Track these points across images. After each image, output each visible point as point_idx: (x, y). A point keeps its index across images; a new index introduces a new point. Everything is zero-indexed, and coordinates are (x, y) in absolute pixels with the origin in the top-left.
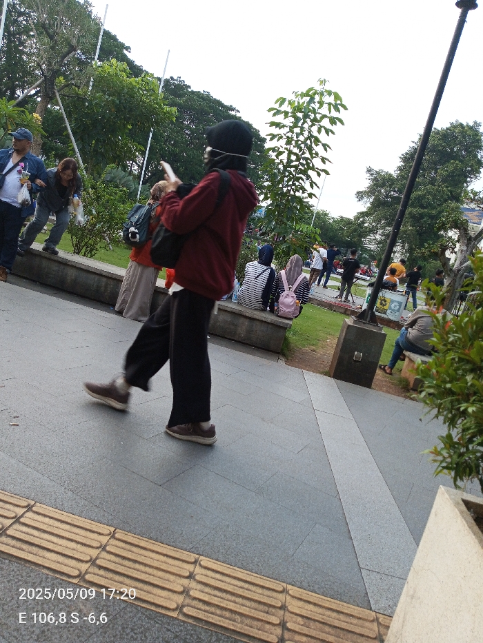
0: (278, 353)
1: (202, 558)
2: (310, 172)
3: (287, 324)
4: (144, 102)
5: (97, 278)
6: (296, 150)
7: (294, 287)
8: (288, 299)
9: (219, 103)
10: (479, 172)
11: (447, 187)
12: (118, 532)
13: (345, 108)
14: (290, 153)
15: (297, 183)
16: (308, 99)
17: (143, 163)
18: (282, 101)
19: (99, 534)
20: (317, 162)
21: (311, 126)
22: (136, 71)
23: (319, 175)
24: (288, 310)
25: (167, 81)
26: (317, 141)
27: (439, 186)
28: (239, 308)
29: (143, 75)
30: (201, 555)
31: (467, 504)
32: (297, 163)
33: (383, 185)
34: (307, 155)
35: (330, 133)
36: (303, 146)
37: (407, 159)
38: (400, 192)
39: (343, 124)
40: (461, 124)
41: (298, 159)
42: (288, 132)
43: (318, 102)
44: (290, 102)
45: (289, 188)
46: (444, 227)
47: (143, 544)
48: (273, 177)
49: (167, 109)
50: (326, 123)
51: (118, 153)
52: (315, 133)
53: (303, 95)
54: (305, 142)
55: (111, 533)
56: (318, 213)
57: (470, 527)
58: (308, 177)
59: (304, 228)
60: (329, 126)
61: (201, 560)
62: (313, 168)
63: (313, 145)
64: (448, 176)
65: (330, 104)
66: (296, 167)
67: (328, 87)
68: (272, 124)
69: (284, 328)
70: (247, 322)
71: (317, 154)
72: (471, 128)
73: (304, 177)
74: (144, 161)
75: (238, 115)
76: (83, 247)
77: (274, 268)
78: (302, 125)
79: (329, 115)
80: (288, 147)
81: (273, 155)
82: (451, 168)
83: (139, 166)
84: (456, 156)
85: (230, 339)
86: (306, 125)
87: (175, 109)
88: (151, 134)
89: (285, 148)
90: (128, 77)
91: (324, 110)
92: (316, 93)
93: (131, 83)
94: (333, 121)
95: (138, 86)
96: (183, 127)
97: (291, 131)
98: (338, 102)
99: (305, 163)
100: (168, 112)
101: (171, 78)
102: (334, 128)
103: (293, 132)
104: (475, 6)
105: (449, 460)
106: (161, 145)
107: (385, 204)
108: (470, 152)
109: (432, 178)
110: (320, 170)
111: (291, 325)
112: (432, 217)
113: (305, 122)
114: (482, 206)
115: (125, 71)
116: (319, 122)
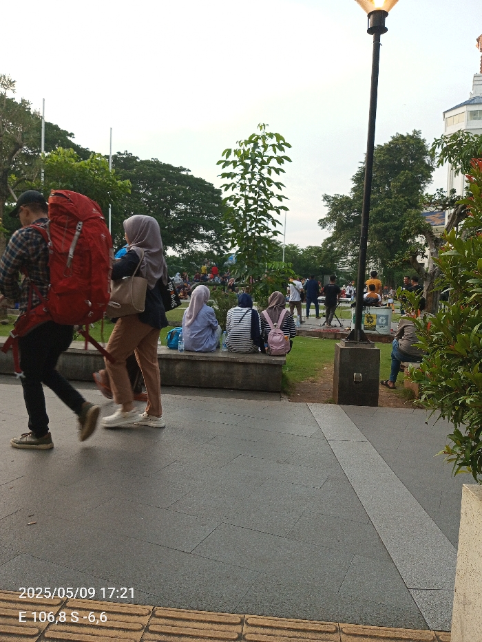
0: (279, 392)
1: (247, 616)
2: (270, 212)
3: (281, 361)
4: (97, 181)
5: (84, 358)
6: (252, 195)
8: (276, 336)
9: (169, 167)
10: (431, 177)
11: (403, 197)
12: (157, 609)
13: (289, 146)
14: (247, 198)
15: (260, 225)
16: (252, 145)
18: (228, 152)
19: (139, 615)
20: (274, 202)
21: (261, 169)
22: (83, 154)
23: (279, 213)
24: (279, 348)
25: (115, 157)
26: (270, 182)
27: (396, 198)
28: (232, 356)
29: (91, 157)
30: (245, 614)
32: (256, 206)
33: (343, 209)
34: (263, 197)
35: (280, 172)
36: (257, 189)
37: (358, 179)
38: (359, 211)
39: (290, 161)
40: (402, 136)
41: (256, 202)
42: (240, 180)
43: (262, 146)
44: (235, 151)
45: (253, 231)
46: (409, 235)
48: (235, 225)
49: (120, 183)
50: (274, 163)
52: (266, 175)
53: (247, 143)
54: (257, 186)
55: (150, 612)
56: (287, 248)
58: (269, 217)
59: (276, 265)
60: (277, 166)
61: (247, 619)
62: (271, 208)
63: (267, 187)
64: (402, 186)
65: (273, 145)
66: (255, 210)
67: (268, 130)
68: (224, 175)
69: (279, 366)
70: (241, 368)
71: (272, 194)
72: (411, 137)
73: (265, 218)
75: (190, 173)
77: (256, 309)
78: (252, 170)
79: (275, 156)
80: (243, 193)
81: (231, 203)
82: (402, 178)
84: (405, 167)
85: (228, 389)
86: (256, 170)
87: (128, 181)
88: (110, 209)
89: (241, 195)
90: (76, 161)
91: (270, 152)
92: (258, 138)
93: (81, 167)
94: (280, 160)
95: (88, 168)
96: (139, 196)
97: (243, 178)
98: (281, 142)
99: (262, 204)
100: (122, 186)
101: (119, 153)
102: (282, 166)
103: (245, 179)
104: (385, 30)
105: (463, 456)
106: (122, 217)
107: (348, 225)
108: (417, 160)
109: (387, 191)
110: (278, 208)
111: (285, 362)
112: (396, 228)
113: (254, 167)
114: (440, 207)
115: (73, 157)
116: (267, 164)
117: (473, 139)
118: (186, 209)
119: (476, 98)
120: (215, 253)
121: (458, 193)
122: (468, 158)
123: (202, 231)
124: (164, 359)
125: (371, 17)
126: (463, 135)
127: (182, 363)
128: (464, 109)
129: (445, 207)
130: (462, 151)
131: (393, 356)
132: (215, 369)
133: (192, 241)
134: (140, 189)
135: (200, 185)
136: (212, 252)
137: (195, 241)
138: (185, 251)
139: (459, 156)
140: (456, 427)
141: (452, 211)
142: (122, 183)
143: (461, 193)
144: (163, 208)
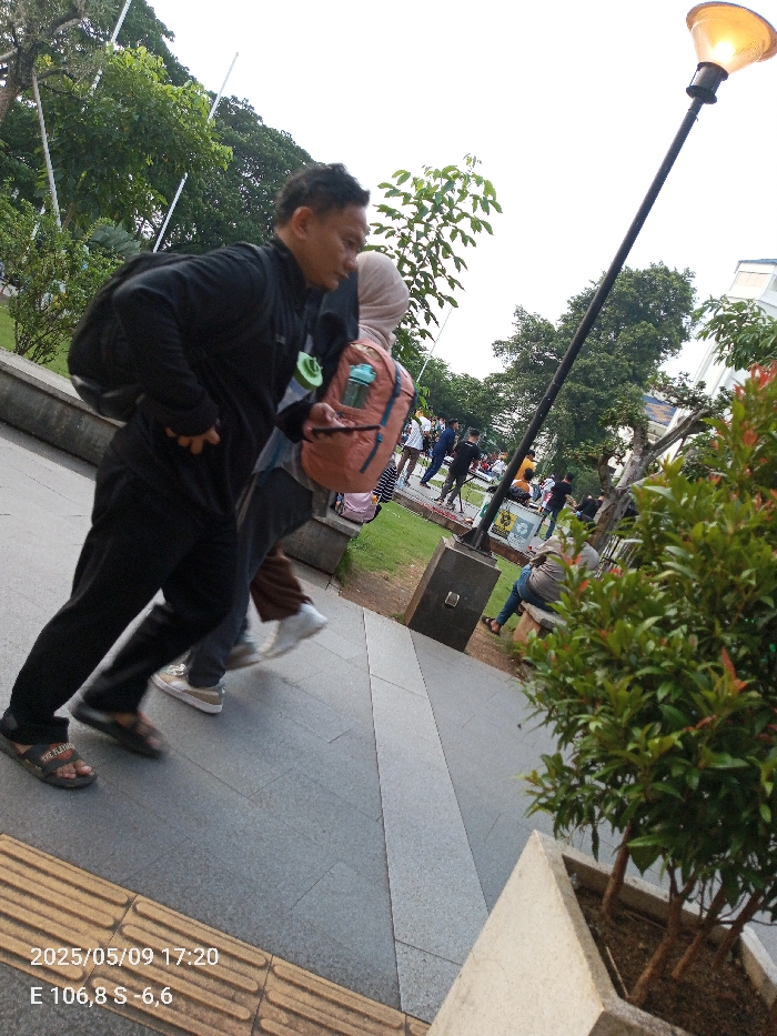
0: (330, 575)
1: (139, 898)
2: (429, 298)
3: (352, 531)
4: (182, 128)
5: (47, 400)
6: (412, 258)
10: (679, 347)
11: (629, 360)
12: (4, 839)
13: (499, 209)
14: (403, 260)
16: (444, 181)
17: (162, 224)
18: (405, 176)
20: (441, 284)
21: (441, 226)
22: (177, 74)
23: (441, 304)
24: (356, 509)
25: (225, 102)
26: (447, 249)
27: (618, 357)
29: (186, 85)
30: (138, 893)
31: (570, 865)
32: (411, 279)
33: (536, 339)
34: (429, 269)
35: (469, 243)
36: (424, 253)
37: (577, 305)
38: (559, 355)
39: (490, 232)
40: (666, 270)
41: (413, 273)
42: (404, 228)
43: (459, 191)
44: (415, 179)
46: (613, 421)
47: (43, 864)
49: (215, 146)
50: (465, 225)
51: (122, 201)
52: (447, 239)
53: (437, 174)
54: (428, 248)
56: (432, 362)
57: (566, 904)
58: (425, 304)
60: (469, 232)
61: (138, 902)
62: (434, 292)
63: (440, 256)
64: (634, 344)
65: (476, 198)
67: (478, 170)
68: (382, 209)
69: (347, 536)
71: (443, 271)
72: (679, 278)
73: (418, 304)
74: (164, 220)
76: (33, 344)
78: (428, 220)
79: (472, 215)
80: (401, 250)
82: (640, 332)
83: (154, 228)
84: (651, 317)
86: (434, 223)
87: (229, 149)
88: (183, 181)
89: (396, 252)
90: (161, 81)
91: (467, 205)
92: (458, 175)
93: (164, 92)
94: (476, 225)
95: (175, 99)
96: (238, 180)
97: (410, 226)
98: (490, 198)
99: (422, 280)
100: (218, 153)
101: (235, 99)
102: (476, 236)
103: (412, 229)
104: (712, 99)
105: (552, 794)
106: (196, 201)
107: (534, 367)
108: (671, 314)
109: (611, 342)
110: (444, 297)
111: (358, 533)
112: (600, 402)
113: (433, 217)
114: (674, 400)
115: (158, 72)
116: (455, 221)
117: (764, 321)
121: (706, 392)
122: (745, 345)
125: (702, 70)
126: (752, 309)
129: (680, 403)
130: (740, 331)
131: (515, 588)
134: (244, 169)
139: (733, 337)
140: (559, 748)
141: (687, 413)
142: (218, 148)
143: (712, 392)
144: (268, 215)
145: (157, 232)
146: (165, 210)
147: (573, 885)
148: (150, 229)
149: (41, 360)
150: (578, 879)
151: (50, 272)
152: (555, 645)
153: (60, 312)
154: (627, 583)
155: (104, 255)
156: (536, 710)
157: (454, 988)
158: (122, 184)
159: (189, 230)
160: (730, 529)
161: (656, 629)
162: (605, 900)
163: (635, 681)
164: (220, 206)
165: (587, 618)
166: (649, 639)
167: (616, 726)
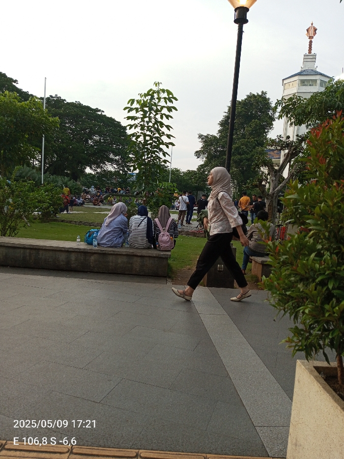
0: (166, 277)
1: (141, 451)
2: (161, 146)
3: (168, 255)
4: (34, 117)
5: (22, 251)
6: (148, 133)
7: (167, 228)
8: (164, 237)
9: (88, 108)
10: (272, 125)
11: (254, 138)
12: (75, 448)
13: (176, 100)
14: (145, 135)
15: (154, 155)
16: (150, 97)
17: (42, 159)
18: (132, 101)
19: (61, 453)
20: (165, 139)
21: (155, 115)
22: (25, 96)
23: (168, 147)
24: (166, 245)
25: (48, 99)
26: (162, 124)
27: (248, 139)
28: (131, 251)
29: (30, 99)
30: (139, 449)
31: (318, 369)
32: (151, 141)
33: (211, 145)
34: (157, 135)
35: (169, 118)
36: (153, 129)
37: (222, 124)
38: (223, 147)
39: (176, 110)
40: (254, 95)
41: (151, 139)
42: (141, 122)
43: (157, 98)
44: (137, 101)
45: (149, 159)
46: (258, 166)
47: (95, 452)
48: (136, 153)
49: (51, 119)
50: (165, 111)
51: (21, 156)
52: (160, 120)
53: (146, 95)
54: (153, 127)
55: (69, 450)
56: (172, 171)
57: (324, 388)
58: (161, 150)
59: (166, 185)
60: (167, 113)
61: (141, 453)
62: (163, 143)
63: (160, 128)
64: (252, 131)
65: (165, 98)
66: (151, 144)
67: (161, 87)
68: (129, 118)
69: (166, 258)
70: (139, 260)
71: (163, 133)
72: (260, 96)
73: (158, 150)
74: (42, 157)
75: (103, 114)
76: (8, 229)
77: (150, 217)
78: (149, 115)
79: (166, 106)
80: (143, 131)
81: (134, 139)
82: (253, 125)
83: (39, 161)
84: (255, 117)
85: (128, 274)
86: (152, 115)
87: (57, 118)
88: (43, 139)
89: (141, 133)
90: (19, 102)
91: (162, 103)
92: (154, 92)
93: (22, 106)
94: (170, 109)
95: (27, 107)
96: (66, 129)
97: (143, 120)
98: (171, 96)
99: (156, 140)
100: (53, 121)
101: (51, 96)
102: (171, 114)
103: (144, 121)
104: (246, 21)
105: (300, 344)
106: (52, 144)
107: (215, 156)
108: (263, 112)
109: (242, 134)
110: (168, 143)
111: (170, 255)
112: (248, 160)
113: (151, 113)
114: (279, 148)
115: (16, 98)
116: (160, 111)
117: (304, 101)
118: (100, 140)
119: (304, 71)
120: (121, 172)
121: (291, 139)
122: (299, 114)
123: (111, 156)
124: (82, 252)
125: (237, 11)
126: (296, 98)
127: (96, 255)
128: (296, 78)
129: (282, 148)
130: (295, 109)
131: (244, 252)
132: (120, 260)
133: (104, 163)
134: (66, 123)
135: (111, 123)
136: (119, 172)
137: (107, 163)
138: (99, 170)
139: (293, 113)
140: (295, 323)
141: (287, 151)
142: (52, 119)
143: (293, 139)
144: (83, 138)
145: (41, 162)
146: (40, 152)
147: (323, 378)
148: (37, 162)
149: (13, 235)
150: (324, 374)
151: (3, 197)
152: (275, 279)
153: (14, 211)
154: (296, 242)
155: (23, 181)
156: (278, 310)
157: (289, 441)
158: (19, 149)
159: (53, 156)
160: (331, 203)
161: (316, 258)
162: (339, 379)
163: (317, 284)
164: (62, 142)
165: (284, 263)
166: (315, 264)
167: (317, 307)
